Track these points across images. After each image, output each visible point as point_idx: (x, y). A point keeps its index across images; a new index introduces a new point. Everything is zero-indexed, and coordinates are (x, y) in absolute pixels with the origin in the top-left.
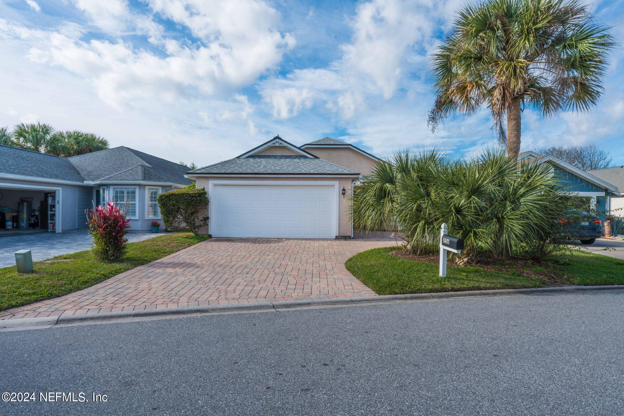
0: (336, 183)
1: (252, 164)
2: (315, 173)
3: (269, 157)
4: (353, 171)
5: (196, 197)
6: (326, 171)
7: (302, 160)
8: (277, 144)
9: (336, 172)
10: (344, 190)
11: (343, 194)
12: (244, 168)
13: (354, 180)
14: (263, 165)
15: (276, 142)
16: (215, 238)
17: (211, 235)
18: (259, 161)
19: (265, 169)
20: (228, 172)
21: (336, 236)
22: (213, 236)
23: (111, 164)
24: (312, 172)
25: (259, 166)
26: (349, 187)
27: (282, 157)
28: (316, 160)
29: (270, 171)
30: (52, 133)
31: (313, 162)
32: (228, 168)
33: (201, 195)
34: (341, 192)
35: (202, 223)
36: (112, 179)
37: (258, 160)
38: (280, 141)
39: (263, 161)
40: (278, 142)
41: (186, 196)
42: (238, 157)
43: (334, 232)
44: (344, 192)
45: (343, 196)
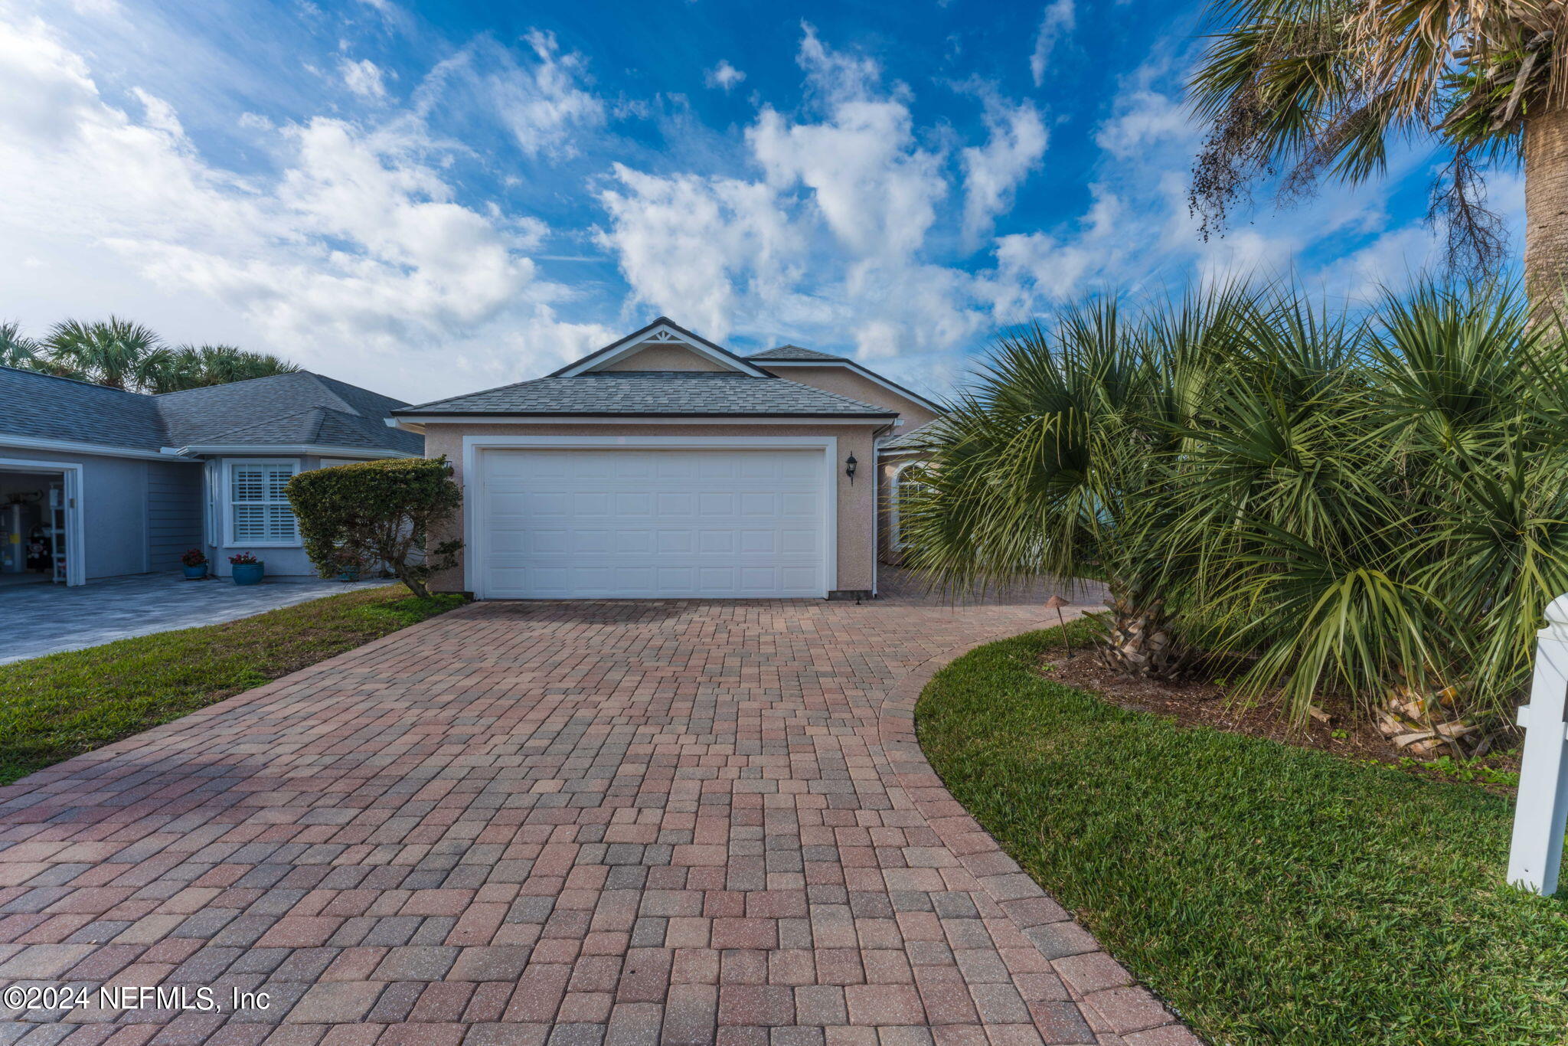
0: (830, 443)
1: (591, 391)
2: (770, 411)
3: (642, 374)
4: (876, 407)
5: (406, 482)
6: (800, 406)
7: (733, 383)
8: (663, 340)
9: (830, 411)
10: (852, 460)
11: (850, 473)
12: (566, 400)
13: (878, 432)
14: (621, 394)
15: (660, 334)
16: (486, 600)
17: (472, 593)
18: (613, 384)
19: (629, 403)
20: (515, 409)
21: (830, 593)
22: (478, 595)
23: (259, 409)
24: (760, 409)
25: (611, 396)
26: (866, 451)
27: (676, 375)
28: (771, 382)
29: (639, 408)
30: (154, 347)
31: (763, 386)
32: (521, 399)
33: (424, 475)
34: (844, 466)
35: (440, 559)
36: (223, 441)
37: (610, 382)
38: (672, 332)
39: (625, 384)
40: (666, 334)
41: (373, 479)
42: (555, 375)
43: (824, 582)
44: (852, 466)
45: (849, 479)
